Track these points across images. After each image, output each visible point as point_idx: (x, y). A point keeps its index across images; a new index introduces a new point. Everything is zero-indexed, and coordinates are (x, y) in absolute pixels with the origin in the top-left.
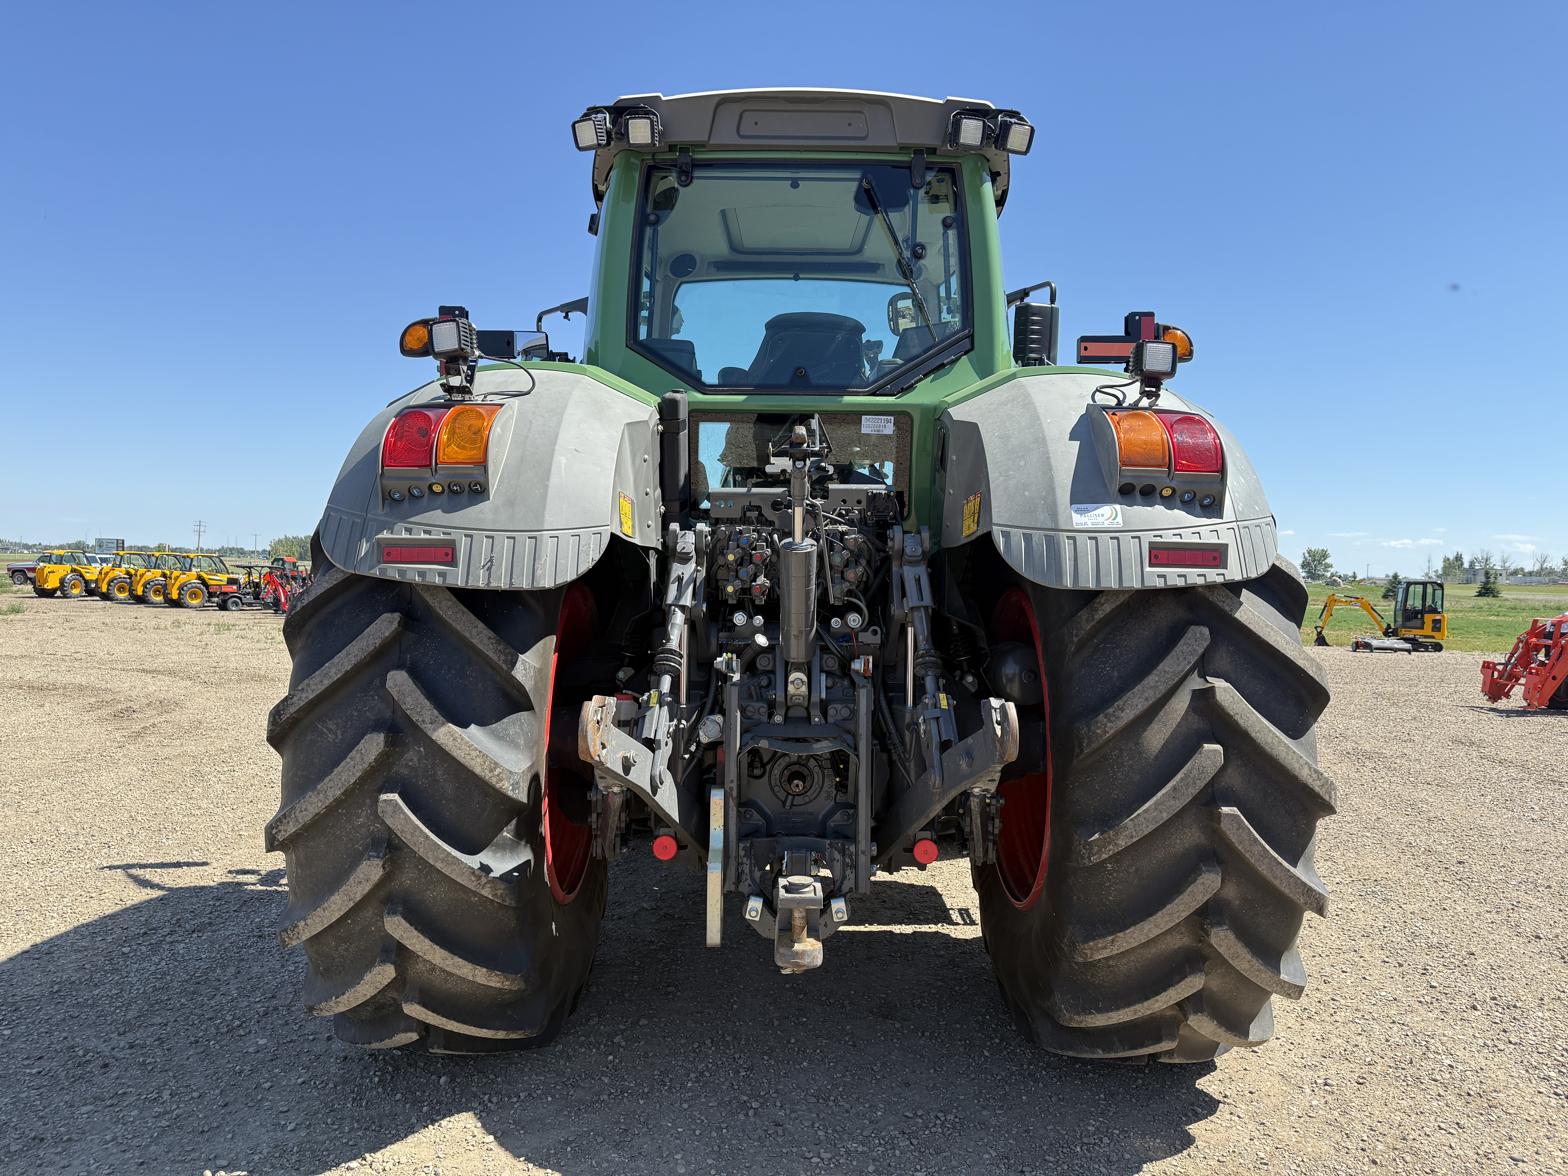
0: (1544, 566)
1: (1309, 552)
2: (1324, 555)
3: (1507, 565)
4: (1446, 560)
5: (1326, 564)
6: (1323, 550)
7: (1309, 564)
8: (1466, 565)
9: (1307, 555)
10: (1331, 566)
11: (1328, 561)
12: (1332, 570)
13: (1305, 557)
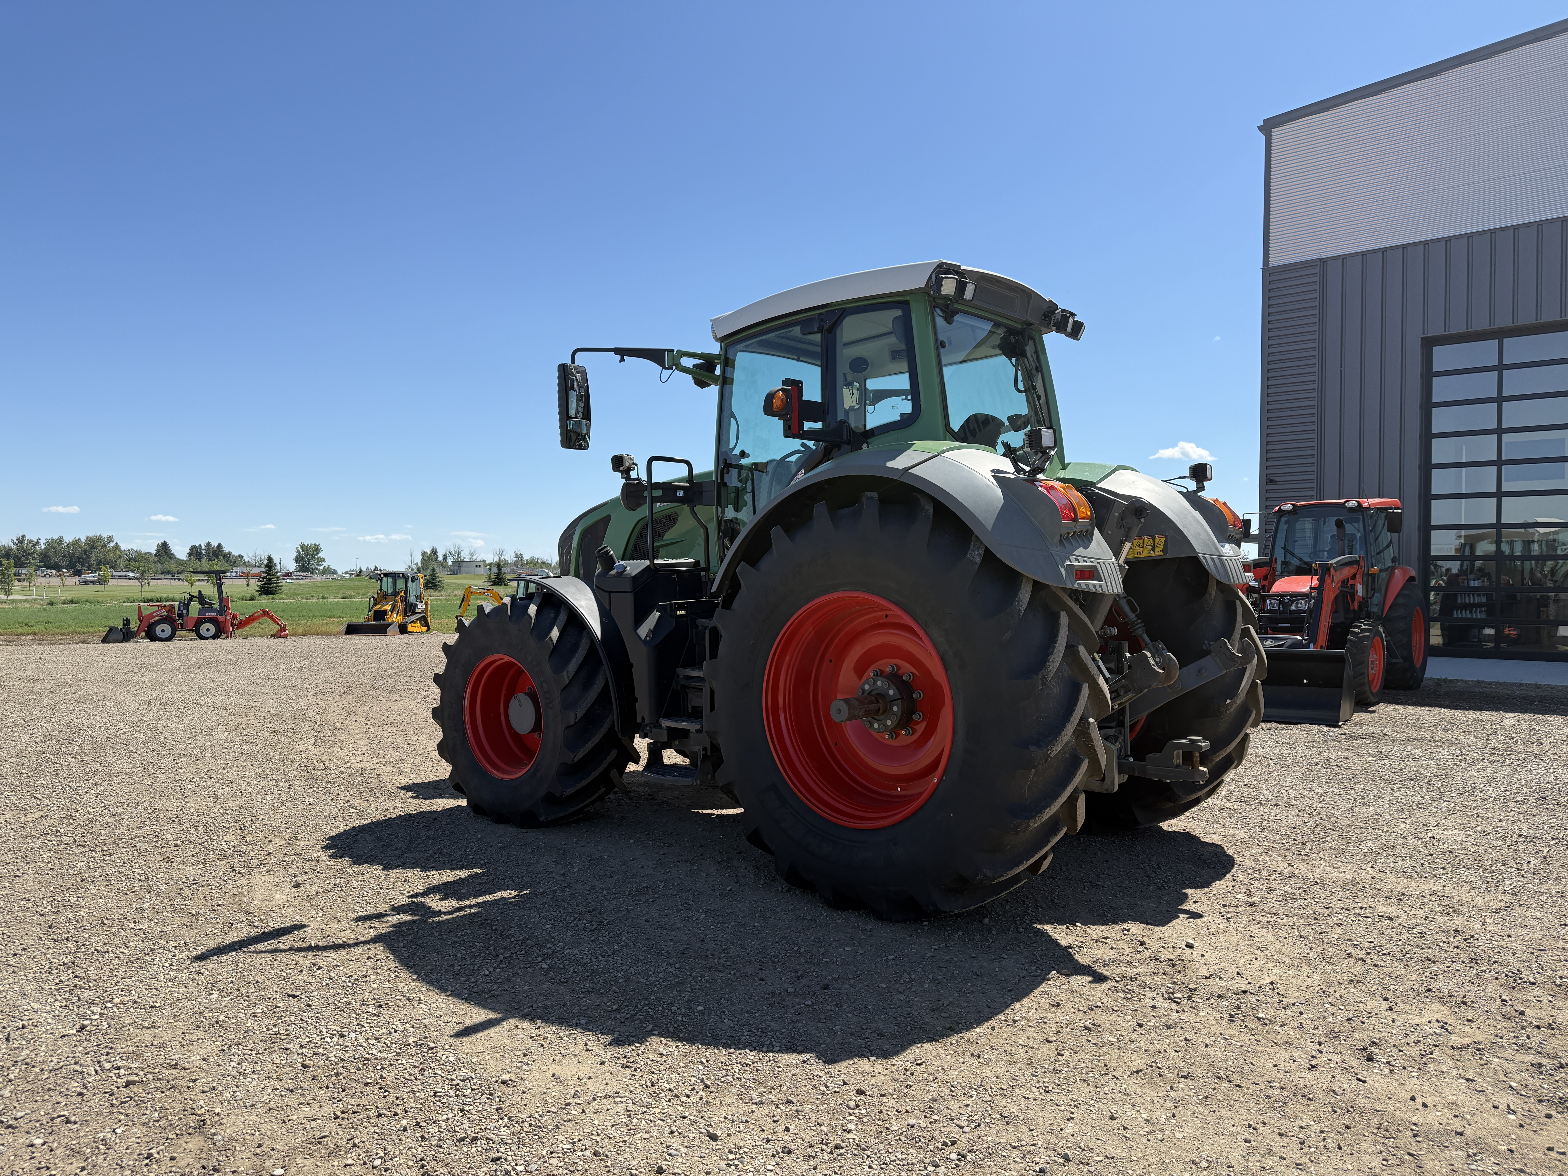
0: (502, 558)
1: (302, 546)
2: (317, 549)
3: (474, 558)
4: (424, 554)
5: (319, 558)
6: (315, 545)
7: (303, 558)
8: (440, 558)
9: (300, 550)
10: (324, 560)
11: (321, 555)
12: (325, 564)
13: (298, 552)
